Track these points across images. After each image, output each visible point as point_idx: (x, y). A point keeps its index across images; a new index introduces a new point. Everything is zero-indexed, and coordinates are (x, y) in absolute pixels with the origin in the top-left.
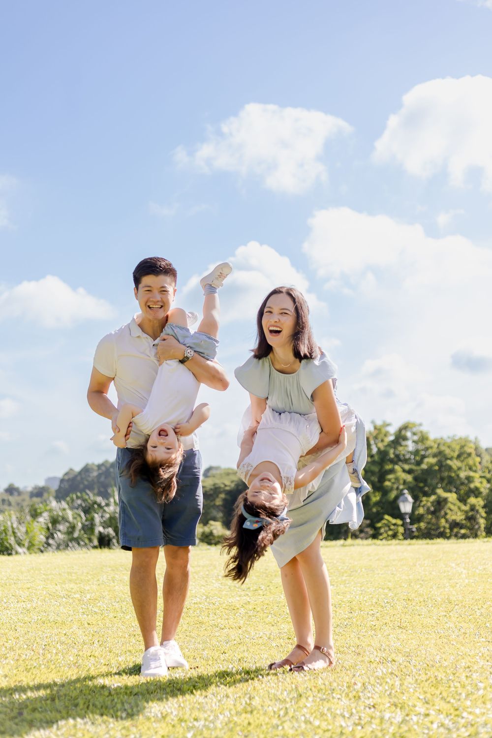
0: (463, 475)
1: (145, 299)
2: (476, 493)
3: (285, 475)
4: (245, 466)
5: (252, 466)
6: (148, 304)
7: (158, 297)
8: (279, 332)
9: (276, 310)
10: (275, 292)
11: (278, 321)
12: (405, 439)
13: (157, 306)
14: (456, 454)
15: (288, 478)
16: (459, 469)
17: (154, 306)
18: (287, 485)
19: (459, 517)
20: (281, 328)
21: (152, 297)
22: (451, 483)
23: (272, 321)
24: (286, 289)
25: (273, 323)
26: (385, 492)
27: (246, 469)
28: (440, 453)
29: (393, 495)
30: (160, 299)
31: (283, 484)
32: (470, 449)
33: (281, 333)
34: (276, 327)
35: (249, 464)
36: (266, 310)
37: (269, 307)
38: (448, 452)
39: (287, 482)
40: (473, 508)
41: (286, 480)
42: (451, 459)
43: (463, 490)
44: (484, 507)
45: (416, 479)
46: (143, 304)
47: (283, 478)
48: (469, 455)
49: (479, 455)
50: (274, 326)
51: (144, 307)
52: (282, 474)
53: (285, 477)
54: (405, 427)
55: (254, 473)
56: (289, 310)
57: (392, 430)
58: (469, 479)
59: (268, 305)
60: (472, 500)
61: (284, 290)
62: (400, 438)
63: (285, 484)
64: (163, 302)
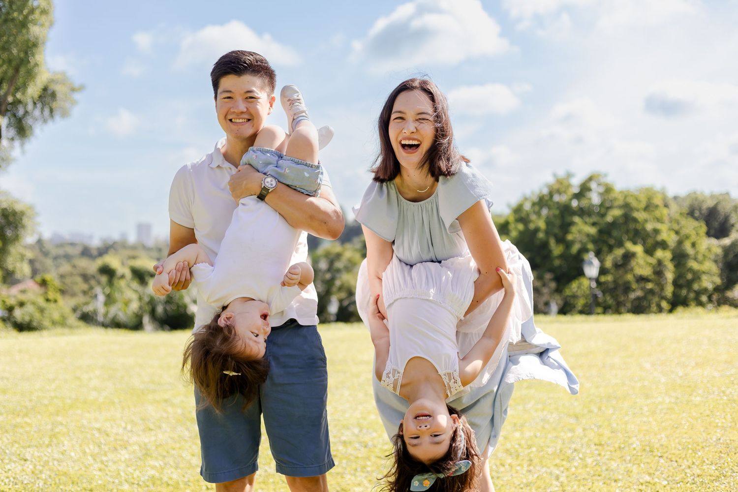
0: (649, 227)
1: (224, 110)
2: (663, 245)
3: (444, 372)
4: (391, 375)
5: (398, 373)
6: (230, 117)
7: (242, 107)
8: (417, 146)
9: (410, 115)
10: (404, 87)
11: (415, 131)
12: (590, 190)
13: (241, 121)
14: (643, 205)
15: (449, 374)
16: (646, 221)
17: (238, 121)
18: (452, 383)
19: (646, 272)
20: (418, 140)
21: (233, 107)
22: (638, 235)
23: (407, 132)
24: (418, 81)
25: (408, 134)
26: (568, 245)
27: (392, 379)
28: (627, 206)
29: (575, 248)
30: (245, 110)
31: (446, 384)
32: (657, 201)
33: (420, 147)
34: (414, 139)
35: (394, 370)
36: (393, 116)
37: (400, 112)
38: (634, 204)
39: (450, 380)
40: (660, 262)
41: (447, 378)
42: (638, 210)
43: (650, 241)
44: (672, 260)
45: (601, 232)
46: (222, 117)
47: (443, 377)
48: (657, 206)
49: (666, 206)
50: (409, 139)
51: (224, 121)
52: (440, 372)
53: (445, 375)
54: (590, 179)
55: (405, 382)
56: (429, 114)
57: (576, 182)
58: (656, 231)
59: (396, 107)
60: (659, 253)
61: (416, 84)
62: (584, 189)
63: (448, 384)
64: (251, 114)
